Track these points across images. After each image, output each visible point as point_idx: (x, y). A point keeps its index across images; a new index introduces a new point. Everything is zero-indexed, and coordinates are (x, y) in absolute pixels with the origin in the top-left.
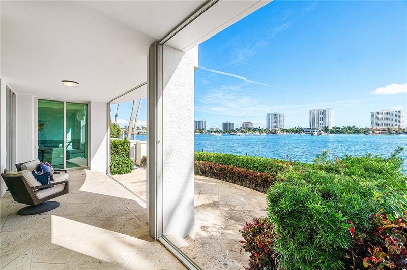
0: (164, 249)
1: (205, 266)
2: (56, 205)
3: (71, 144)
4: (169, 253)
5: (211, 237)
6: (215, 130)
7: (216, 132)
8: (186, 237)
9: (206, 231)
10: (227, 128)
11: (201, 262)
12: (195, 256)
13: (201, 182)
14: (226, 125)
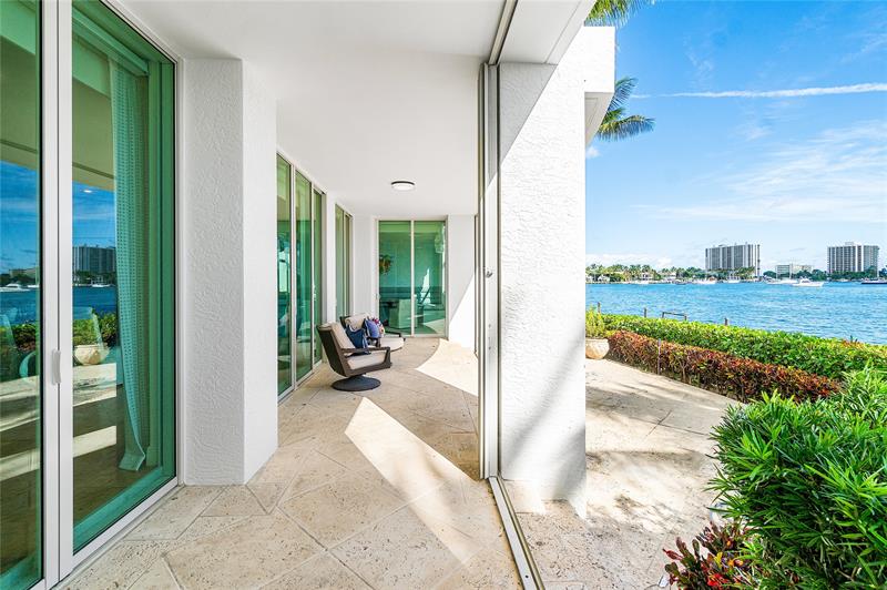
0: (491, 501)
1: (556, 570)
2: (375, 384)
3: (429, 295)
4: (495, 512)
5: (633, 529)
6: (796, 269)
7: (798, 276)
8: (560, 501)
9: (627, 511)
10: (847, 262)
11: (552, 556)
12: (546, 541)
13: (679, 399)
14: (841, 255)
